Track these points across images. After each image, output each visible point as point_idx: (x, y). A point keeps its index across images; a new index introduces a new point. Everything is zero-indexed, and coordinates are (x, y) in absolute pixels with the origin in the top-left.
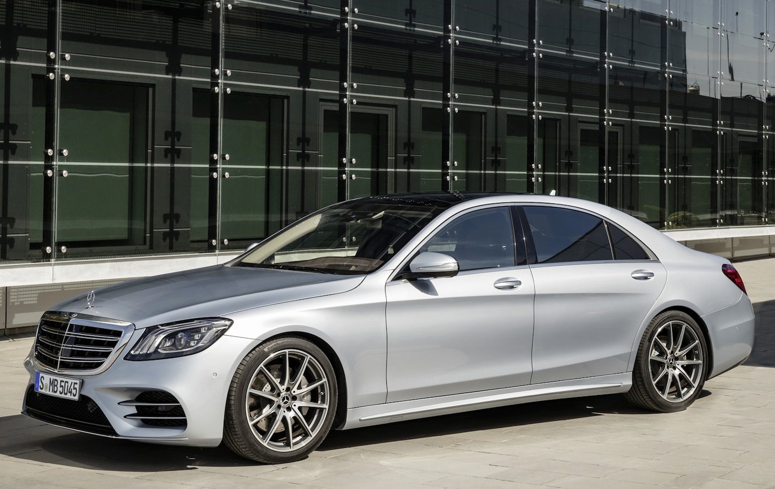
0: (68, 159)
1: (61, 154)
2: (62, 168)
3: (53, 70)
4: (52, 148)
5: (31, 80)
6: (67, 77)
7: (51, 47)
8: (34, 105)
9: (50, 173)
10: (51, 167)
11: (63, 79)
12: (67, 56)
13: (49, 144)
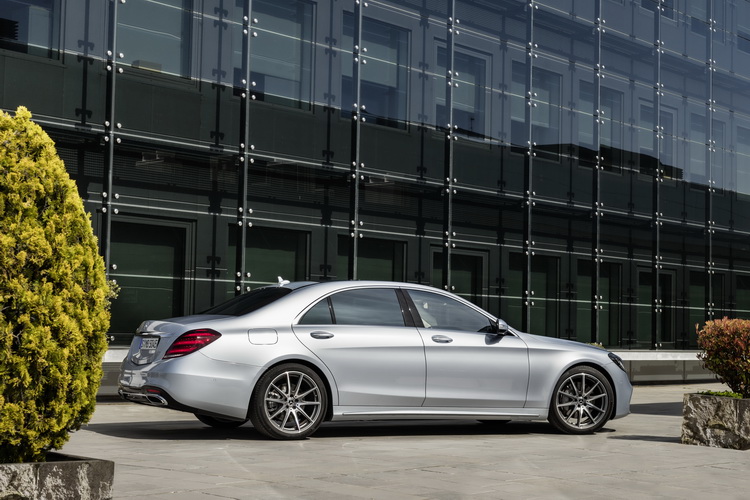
0: (251, 279)
1: (246, 276)
2: (246, 285)
3: (241, 220)
4: (241, 272)
5: (228, 228)
6: (250, 224)
7: (241, 205)
8: (229, 245)
9: (238, 288)
10: (239, 284)
11: (248, 226)
12: (251, 211)
13: (238, 269)
